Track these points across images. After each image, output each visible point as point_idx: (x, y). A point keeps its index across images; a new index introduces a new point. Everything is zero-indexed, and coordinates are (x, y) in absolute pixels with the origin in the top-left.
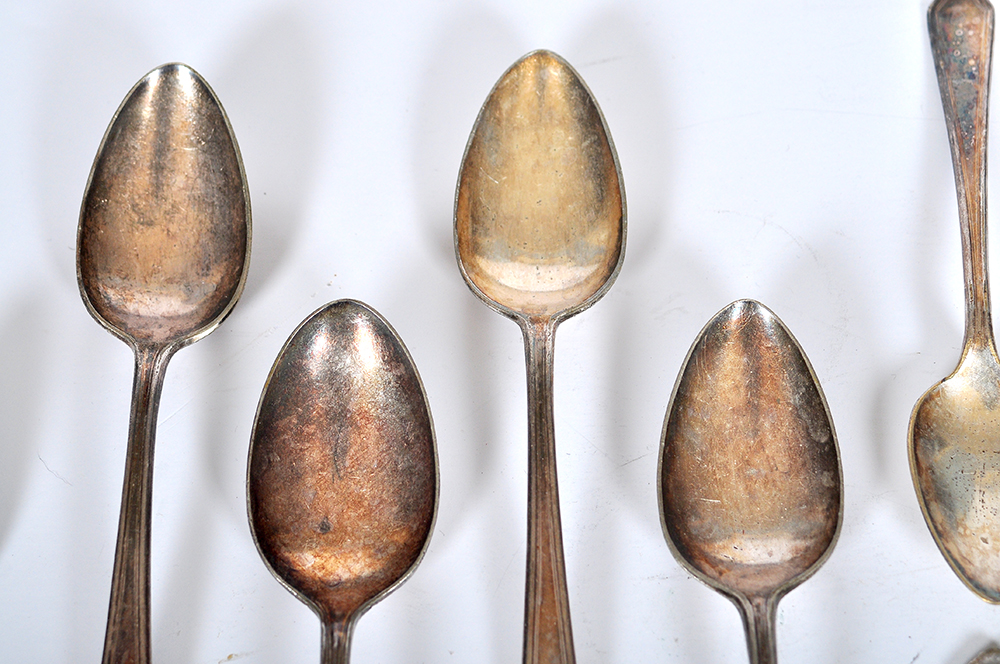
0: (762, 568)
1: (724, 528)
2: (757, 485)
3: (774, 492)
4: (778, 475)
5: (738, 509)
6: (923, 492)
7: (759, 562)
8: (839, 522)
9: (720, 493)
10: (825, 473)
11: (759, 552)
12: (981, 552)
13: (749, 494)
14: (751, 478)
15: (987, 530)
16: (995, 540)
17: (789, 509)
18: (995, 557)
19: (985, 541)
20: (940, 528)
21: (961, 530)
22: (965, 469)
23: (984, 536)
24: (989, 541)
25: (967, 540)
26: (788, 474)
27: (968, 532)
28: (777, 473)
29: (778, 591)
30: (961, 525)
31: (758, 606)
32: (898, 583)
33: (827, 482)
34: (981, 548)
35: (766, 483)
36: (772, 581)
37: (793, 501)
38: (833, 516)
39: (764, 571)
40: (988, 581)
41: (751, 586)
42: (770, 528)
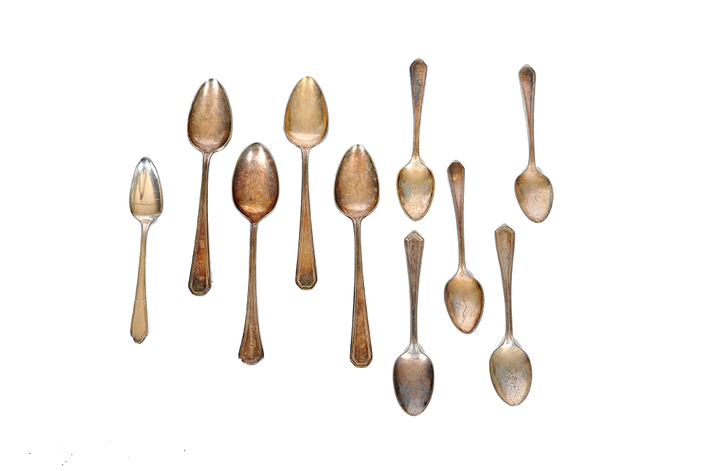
1: (350, 201)
2: (359, 191)
3: (363, 193)
5: (354, 197)
7: (358, 210)
9: (350, 192)
10: (375, 188)
14: (357, 189)
16: (416, 205)
17: (366, 197)
18: (416, 210)
21: (408, 203)
22: (410, 188)
23: (414, 204)
26: (366, 188)
27: (410, 204)
28: (364, 188)
29: (362, 217)
31: (357, 221)
35: (361, 190)
36: (361, 215)
37: (367, 195)
39: (359, 212)
40: (413, 215)
41: (355, 215)
42: (362, 201)
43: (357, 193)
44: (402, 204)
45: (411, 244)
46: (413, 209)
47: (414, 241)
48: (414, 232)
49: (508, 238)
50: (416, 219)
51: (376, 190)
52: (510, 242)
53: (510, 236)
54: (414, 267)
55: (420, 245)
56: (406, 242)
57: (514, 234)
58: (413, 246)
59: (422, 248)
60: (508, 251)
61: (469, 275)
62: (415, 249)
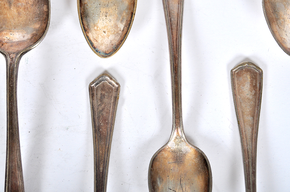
0: (20, 42)
1: (7, 26)
2: (21, 10)
3: (27, 12)
4: (29, 6)
5: (13, 18)
6: (81, 13)
7: (19, 40)
8: (48, 25)
9: (7, 12)
10: (45, 6)
11: (20, 36)
12: (102, 37)
13: (18, 13)
14: (19, 7)
15: (106, 28)
16: (108, 32)
17: (32, 19)
18: (107, 39)
19: (105, 32)
20: (86, 28)
21: (96, 28)
22: (101, 4)
23: (104, 30)
24: (106, 32)
25: (98, 32)
26: (33, 5)
27: (98, 29)
28: (29, 5)
29: (22, 52)
30: (96, 26)
31: (12, 59)
32: (72, 48)
33: (45, 9)
34: (102, 35)
35: (24, 9)
36: (21, 48)
37: (34, 16)
38: (46, 22)
39: (19, 43)
40: (103, 48)
41: (12, 50)
42: (25, 26)
43: (19, 13)
44: (85, 30)
45: (99, 93)
46: (103, 37)
47: (103, 88)
48: (105, 74)
49: (252, 82)
50: (107, 55)
51: (45, 8)
52: (255, 87)
53: (256, 79)
54: (103, 130)
55: (114, 94)
56: (91, 89)
57: (261, 74)
58: (103, 96)
59: (116, 98)
60: (252, 103)
61: (189, 141)
62: (106, 100)
